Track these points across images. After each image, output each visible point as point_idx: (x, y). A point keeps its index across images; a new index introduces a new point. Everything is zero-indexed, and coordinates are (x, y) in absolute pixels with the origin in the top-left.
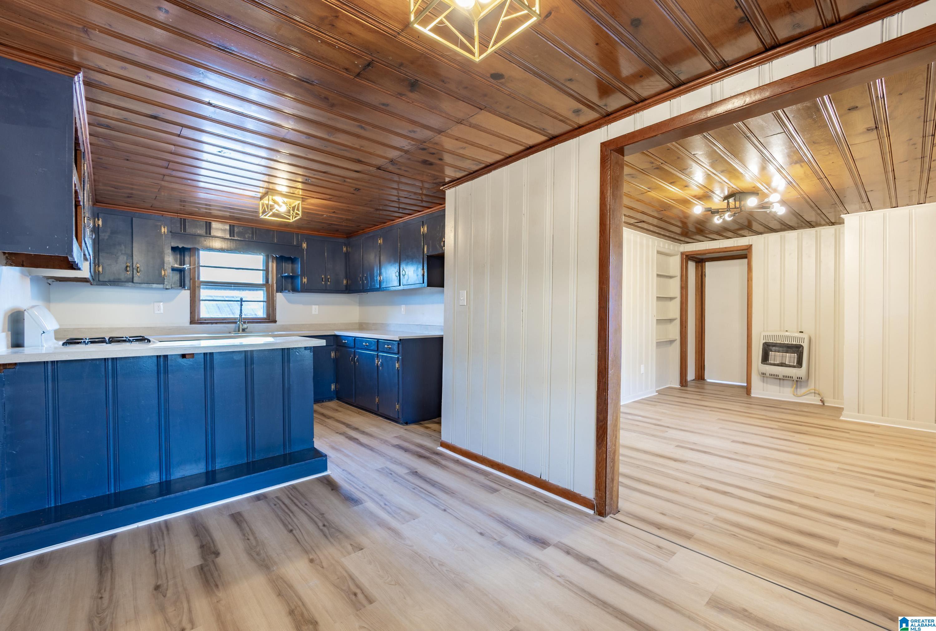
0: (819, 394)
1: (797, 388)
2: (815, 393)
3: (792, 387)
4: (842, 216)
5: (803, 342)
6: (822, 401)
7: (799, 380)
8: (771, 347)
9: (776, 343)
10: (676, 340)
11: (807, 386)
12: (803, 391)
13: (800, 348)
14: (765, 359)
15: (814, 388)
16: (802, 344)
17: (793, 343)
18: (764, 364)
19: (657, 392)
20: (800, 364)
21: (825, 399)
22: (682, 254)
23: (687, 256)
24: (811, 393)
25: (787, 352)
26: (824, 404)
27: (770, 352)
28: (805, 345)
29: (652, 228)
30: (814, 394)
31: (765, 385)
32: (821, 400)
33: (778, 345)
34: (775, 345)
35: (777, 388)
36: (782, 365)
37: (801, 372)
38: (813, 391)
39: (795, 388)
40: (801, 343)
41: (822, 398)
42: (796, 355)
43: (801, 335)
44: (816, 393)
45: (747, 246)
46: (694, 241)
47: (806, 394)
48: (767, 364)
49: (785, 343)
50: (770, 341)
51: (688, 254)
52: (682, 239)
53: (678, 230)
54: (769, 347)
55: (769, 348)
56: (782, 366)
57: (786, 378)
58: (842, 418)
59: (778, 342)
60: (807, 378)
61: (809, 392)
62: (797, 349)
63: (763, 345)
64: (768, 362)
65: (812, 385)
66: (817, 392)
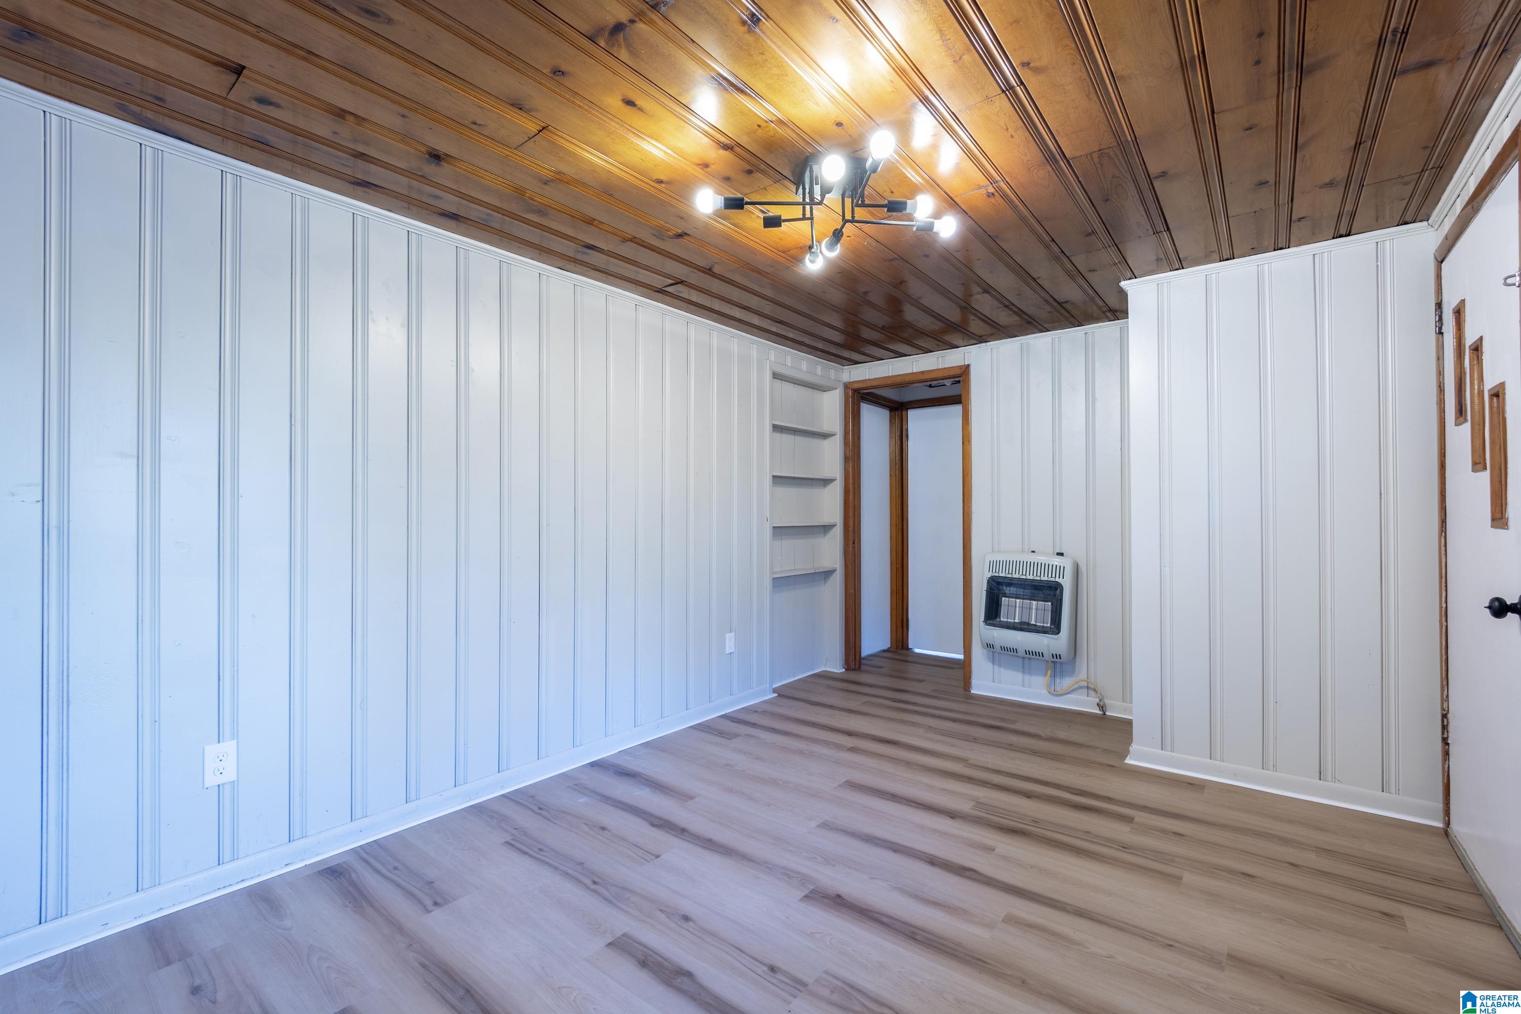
0: (1095, 690)
1: (1054, 676)
2: (1088, 688)
3: (1045, 675)
4: (1124, 284)
5: (1061, 576)
6: (1102, 707)
7: (1055, 659)
8: (1005, 588)
9: (1012, 579)
10: (836, 570)
11: (1072, 672)
12: (1066, 682)
13: (1056, 589)
14: (992, 613)
15: (1085, 677)
16: (1060, 580)
17: (1043, 578)
18: (990, 625)
19: (775, 691)
20: (1055, 627)
21: (1107, 701)
22: (846, 386)
23: (856, 391)
24: (1081, 688)
25: (1032, 598)
26: (1105, 714)
27: (1003, 599)
28: (1066, 583)
29: (756, 320)
30: (1086, 690)
31: (996, 668)
32: (1098, 705)
33: (1016, 582)
34: (1010, 582)
35: (1017, 676)
36: (1023, 627)
37: (1058, 643)
38: (1085, 684)
39: (1051, 676)
40: (1057, 579)
41: (1100, 700)
42: (1050, 604)
43: (1057, 561)
44: (1091, 689)
45: (960, 367)
46: (868, 359)
47: (1071, 689)
48: (994, 625)
49: (1029, 577)
50: (1001, 575)
51: (856, 386)
52: (846, 354)
53: (837, 337)
54: (1001, 587)
55: (999, 590)
56: (1021, 630)
57: (1032, 655)
58: (1128, 761)
59: (1014, 576)
60: (1073, 656)
61: (1076, 686)
62: (1052, 593)
63: (988, 582)
64: (998, 620)
65: (1082, 673)
66: (1092, 687)
